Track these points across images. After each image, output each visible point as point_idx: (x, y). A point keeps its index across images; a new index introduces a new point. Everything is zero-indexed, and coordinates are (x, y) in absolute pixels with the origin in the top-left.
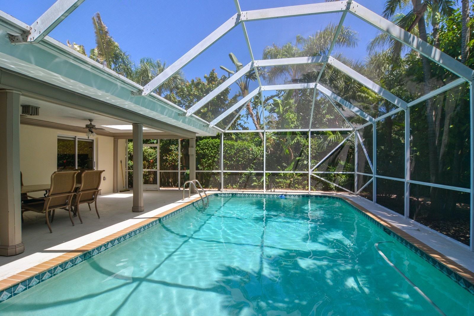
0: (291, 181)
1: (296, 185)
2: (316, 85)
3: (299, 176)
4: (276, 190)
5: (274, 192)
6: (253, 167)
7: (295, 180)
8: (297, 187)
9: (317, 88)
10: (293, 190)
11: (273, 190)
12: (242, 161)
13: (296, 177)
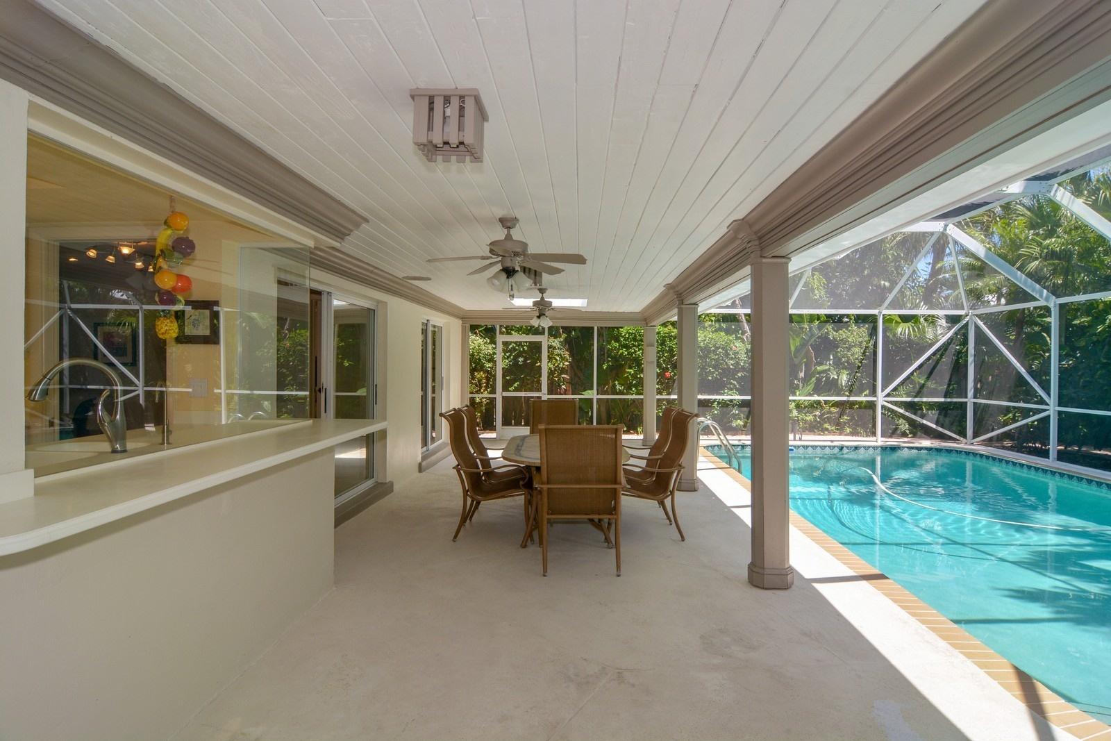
0: (815, 416)
1: (827, 426)
2: (946, 226)
3: (833, 406)
4: (804, 437)
5: (800, 440)
6: (735, 386)
7: (824, 414)
8: (827, 429)
9: (948, 232)
10: (820, 435)
11: (798, 437)
12: (713, 373)
13: (827, 408)
